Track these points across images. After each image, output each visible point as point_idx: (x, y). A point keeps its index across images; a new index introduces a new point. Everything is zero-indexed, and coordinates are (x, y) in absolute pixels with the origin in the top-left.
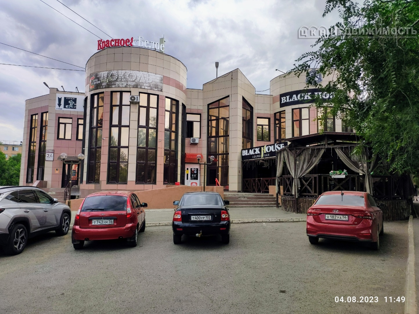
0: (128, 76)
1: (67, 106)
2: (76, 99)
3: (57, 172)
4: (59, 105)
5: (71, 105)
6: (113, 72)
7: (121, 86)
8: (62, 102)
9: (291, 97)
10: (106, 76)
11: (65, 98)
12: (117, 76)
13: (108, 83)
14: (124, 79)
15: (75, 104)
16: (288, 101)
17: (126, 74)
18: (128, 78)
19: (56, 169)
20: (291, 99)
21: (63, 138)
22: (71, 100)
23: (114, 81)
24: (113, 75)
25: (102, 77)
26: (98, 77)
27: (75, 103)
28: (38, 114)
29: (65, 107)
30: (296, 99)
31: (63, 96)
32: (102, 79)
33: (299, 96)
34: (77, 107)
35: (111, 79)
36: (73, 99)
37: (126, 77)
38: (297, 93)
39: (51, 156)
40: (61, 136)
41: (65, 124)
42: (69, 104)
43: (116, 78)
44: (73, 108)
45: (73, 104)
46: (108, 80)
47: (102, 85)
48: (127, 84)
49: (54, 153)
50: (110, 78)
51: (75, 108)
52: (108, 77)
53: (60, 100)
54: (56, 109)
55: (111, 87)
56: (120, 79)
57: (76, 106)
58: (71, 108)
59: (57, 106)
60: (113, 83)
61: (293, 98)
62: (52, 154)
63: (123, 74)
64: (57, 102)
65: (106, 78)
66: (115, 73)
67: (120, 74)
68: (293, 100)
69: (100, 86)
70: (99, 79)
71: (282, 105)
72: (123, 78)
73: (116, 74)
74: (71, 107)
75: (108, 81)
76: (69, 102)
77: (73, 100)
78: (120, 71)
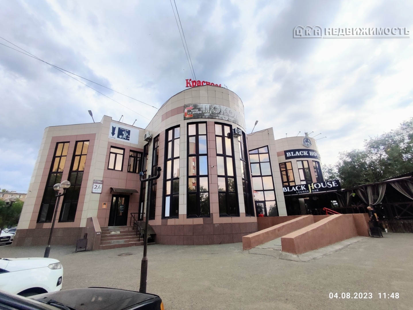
0: (228, 111)
1: (120, 136)
2: (129, 131)
3: (104, 207)
4: (113, 134)
5: (125, 136)
6: (216, 106)
7: (223, 119)
8: (116, 132)
9: (294, 153)
10: (209, 108)
11: (119, 128)
12: (220, 109)
13: (212, 114)
14: (226, 114)
15: (128, 136)
16: (293, 155)
17: (227, 110)
18: (229, 113)
19: (103, 203)
20: (295, 154)
21: (113, 168)
22: (125, 131)
23: (218, 114)
24: (216, 108)
25: (204, 108)
26: (199, 107)
27: (129, 134)
28: (70, 142)
29: (118, 137)
30: (299, 155)
31: (117, 126)
32: (204, 110)
33: (300, 152)
34: (130, 139)
35: (215, 111)
36: (127, 130)
37: (227, 112)
38: (299, 150)
39: (99, 188)
40: (111, 166)
41: (116, 154)
42: (123, 135)
43: (219, 111)
44: (127, 139)
45: (127, 135)
46: (211, 111)
47: (204, 115)
48: (229, 119)
49: (103, 184)
50: (213, 110)
51: (129, 140)
52: (211, 109)
53: (114, 129)
54: (109, 137)
55: (215, 119)
56: (223, 113)
57: (129, 137)
58: (124, 139)
59: (111, 135)
60: (216, 115)
61: (296, 154)
62: (101, 185)
63: (224, 109)
64: (111, 131)
65: (209, 110)
66: (218, 106)
67: (222, 108)
68: (296, 155)
69: (202, 116)
70: (200, 110)
71: (287, 158)
72: (225, 112)
73: (219, 108)
74: (125, 137)
75: (211, 113)
76: (123, 133)
77: (127, 132)
78: (222, 106)
